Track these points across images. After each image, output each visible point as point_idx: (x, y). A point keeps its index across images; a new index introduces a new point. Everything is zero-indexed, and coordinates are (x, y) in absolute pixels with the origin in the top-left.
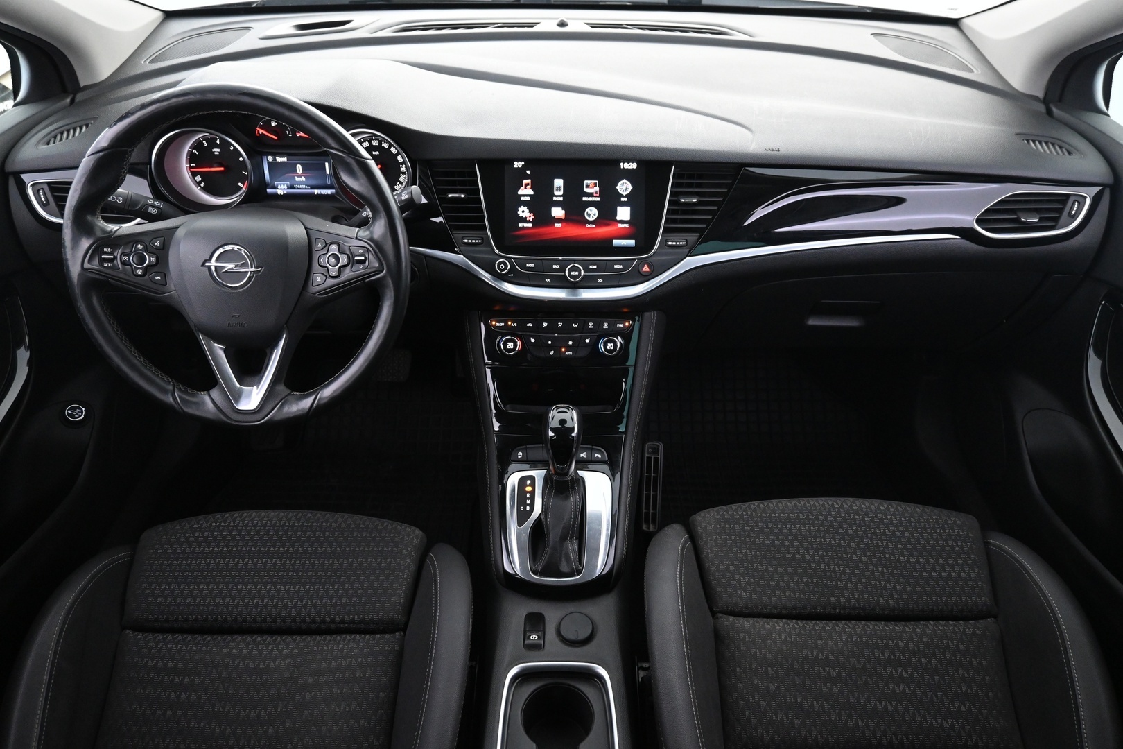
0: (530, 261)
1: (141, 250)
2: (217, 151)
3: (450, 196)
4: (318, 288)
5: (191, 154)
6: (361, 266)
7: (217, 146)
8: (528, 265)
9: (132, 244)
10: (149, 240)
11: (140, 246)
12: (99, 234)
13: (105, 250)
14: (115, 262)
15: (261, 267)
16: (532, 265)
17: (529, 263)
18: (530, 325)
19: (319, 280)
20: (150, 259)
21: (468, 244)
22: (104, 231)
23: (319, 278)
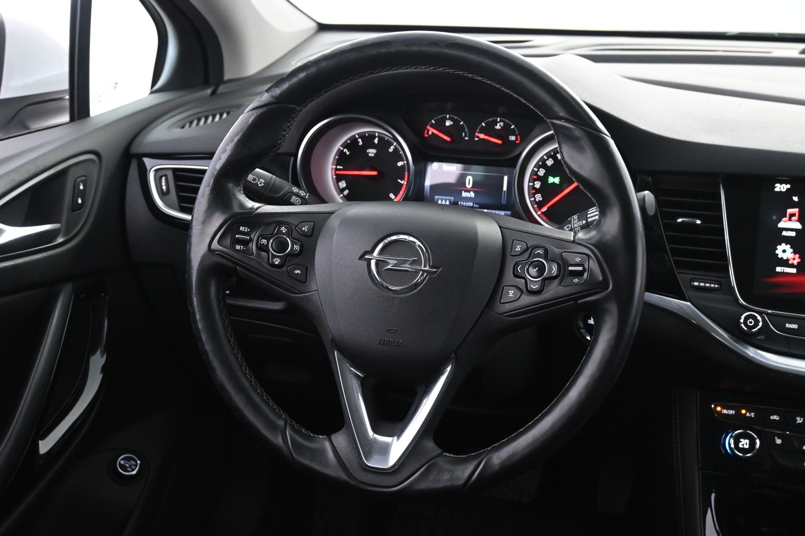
0: (792, 320)
1: (284, 234)
2: (372, 152)
3: (679, 220)
4: (508, 307)
5: (341, 153)
6: (576, 280)
7: (373, 146)
8: (787, 325)
9: (274, 225)
10: (296, 224)
11: (284, 230)
12: (236, 209)
13: (242, 228)
14: (250, 245)
15: (438, 268)
16: (795, 326)
17: (790, 323)
18: (775, 417)
19: (511, 295)
20: (293, 247)
21: (699, 288)
22: (242, 205)
23: (511, 293)
